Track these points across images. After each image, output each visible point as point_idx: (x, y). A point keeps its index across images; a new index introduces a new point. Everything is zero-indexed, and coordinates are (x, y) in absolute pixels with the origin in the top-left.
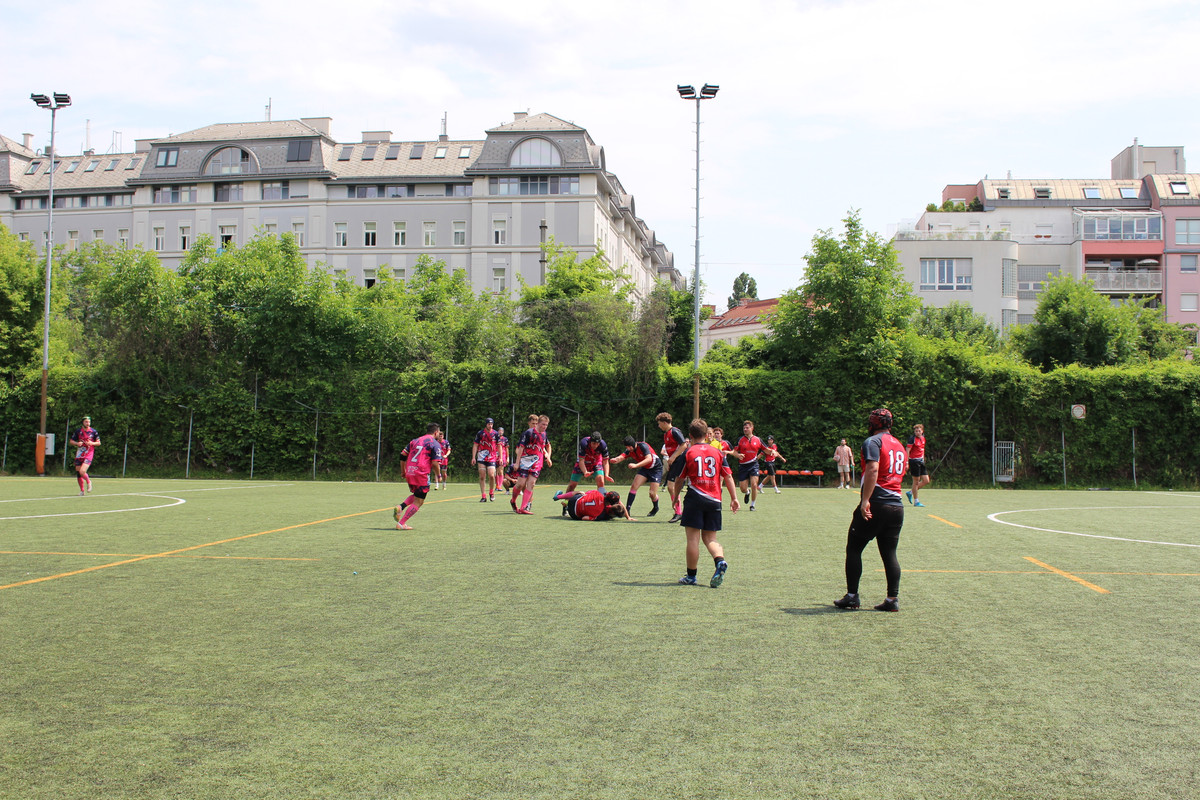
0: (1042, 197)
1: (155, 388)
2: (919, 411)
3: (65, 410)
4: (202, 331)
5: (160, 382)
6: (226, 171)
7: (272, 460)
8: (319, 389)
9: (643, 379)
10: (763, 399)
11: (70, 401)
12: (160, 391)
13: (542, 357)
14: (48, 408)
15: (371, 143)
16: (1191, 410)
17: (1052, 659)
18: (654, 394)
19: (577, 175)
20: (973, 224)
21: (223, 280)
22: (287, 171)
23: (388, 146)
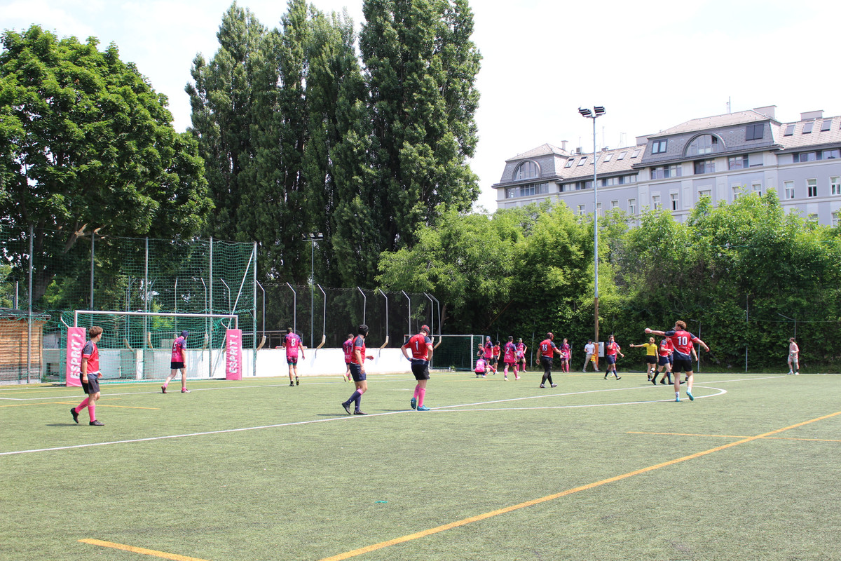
1: (673, 308)
3: (610, 325)
4: (706, 265)
5: (676, 304)
6: (701, 152)
7: (761, 358)
8: (795, 304)
11: (614, 319)
12: (677, 310)
14: (600, 324)
15: (808, 120)
21: (720, 227)
22: (746, 147)
23: (822, 121)
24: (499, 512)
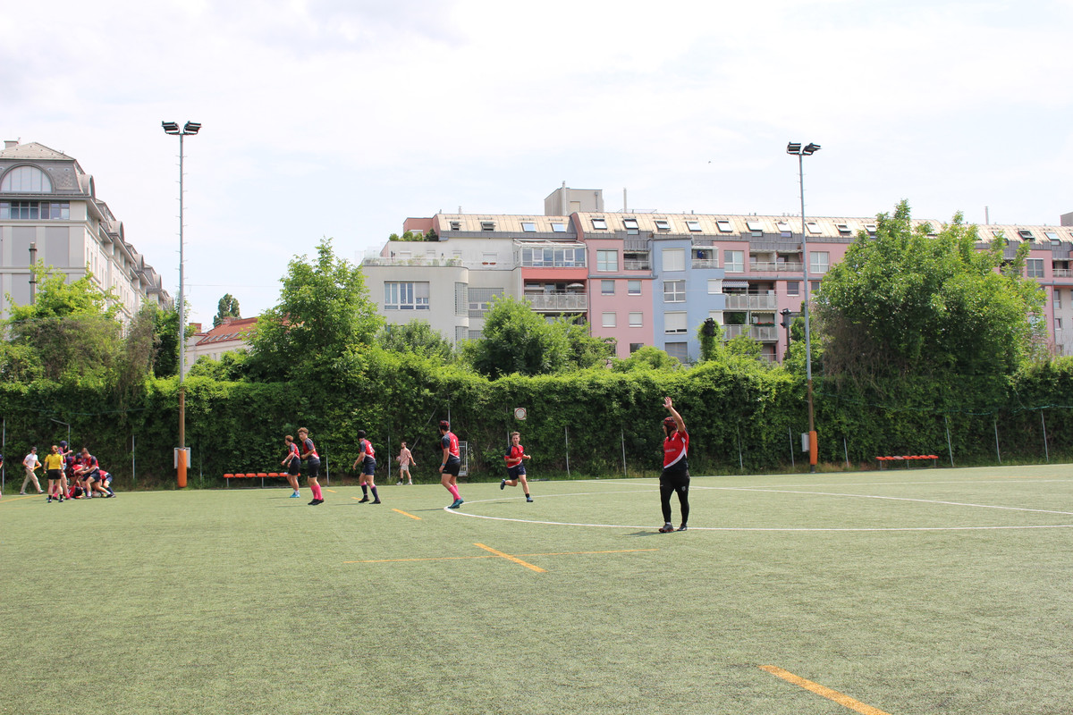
0: (488, 228)
2: (385, 416)
9: (131, 392)
10: (245, 409)
13: (32, 373)
16: (611, 410)
17: (497, 635)
18: (142, 406)
19: (68, 202)
20: (429, 252)
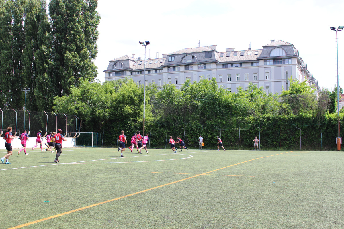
1: (174, 123)
3: (149, 130)
4: (187, 107)
5: (176, 121)
6: (188, 62)
8: (221, 123)
11: (151, 127)
12: (176, 124)
13: (289, 112)
14: (145, 129)
15: (229, 52)
18: (325, 123)
19: (291, 58)
21: (193, 92)
22: (205, 61)
23: (233, 52)
24: (96, 204)
